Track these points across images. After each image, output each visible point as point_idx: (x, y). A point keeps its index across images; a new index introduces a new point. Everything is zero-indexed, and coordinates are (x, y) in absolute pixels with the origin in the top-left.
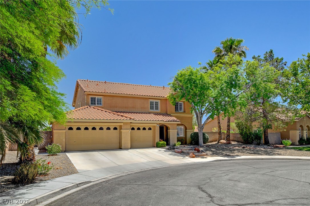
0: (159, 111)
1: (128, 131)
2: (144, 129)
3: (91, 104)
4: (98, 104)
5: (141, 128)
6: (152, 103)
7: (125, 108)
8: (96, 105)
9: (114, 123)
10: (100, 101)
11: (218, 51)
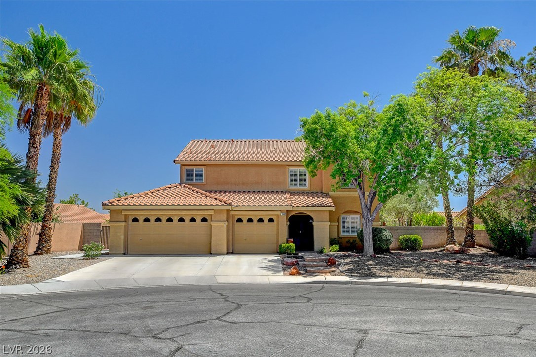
0: (307, 187)
1: (222, 223)
2: (260, 220)
3: (186, 181)
4: (197, 179)
5: (255, 220)
6: (294, 174)
7: (243, 184)
8: (194, 181)
9: (199, 211)
10: (201, 175)
11: (443, 60)
